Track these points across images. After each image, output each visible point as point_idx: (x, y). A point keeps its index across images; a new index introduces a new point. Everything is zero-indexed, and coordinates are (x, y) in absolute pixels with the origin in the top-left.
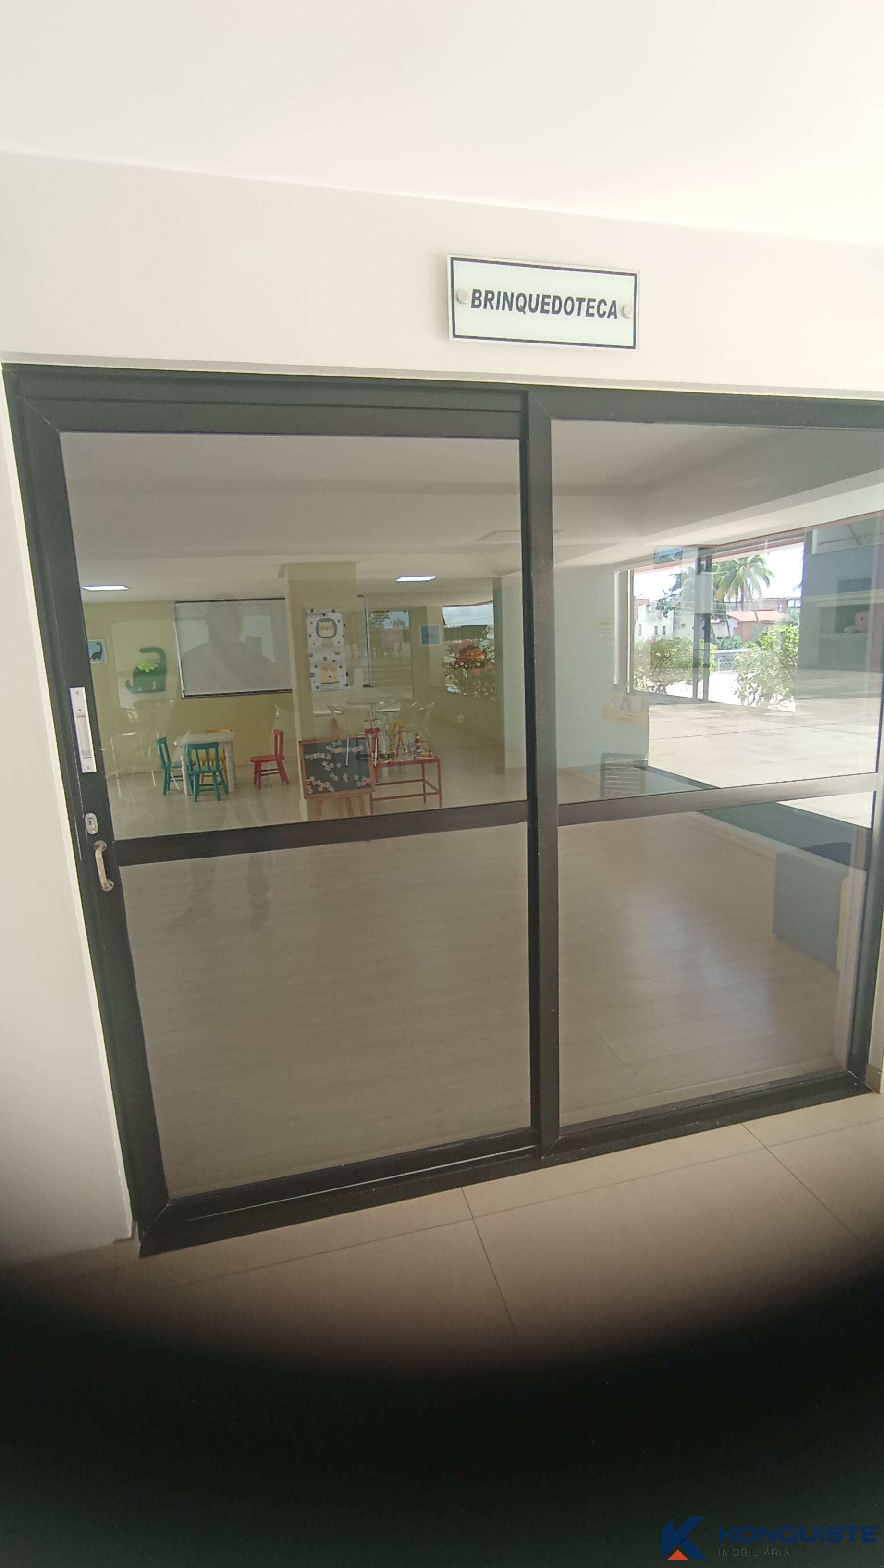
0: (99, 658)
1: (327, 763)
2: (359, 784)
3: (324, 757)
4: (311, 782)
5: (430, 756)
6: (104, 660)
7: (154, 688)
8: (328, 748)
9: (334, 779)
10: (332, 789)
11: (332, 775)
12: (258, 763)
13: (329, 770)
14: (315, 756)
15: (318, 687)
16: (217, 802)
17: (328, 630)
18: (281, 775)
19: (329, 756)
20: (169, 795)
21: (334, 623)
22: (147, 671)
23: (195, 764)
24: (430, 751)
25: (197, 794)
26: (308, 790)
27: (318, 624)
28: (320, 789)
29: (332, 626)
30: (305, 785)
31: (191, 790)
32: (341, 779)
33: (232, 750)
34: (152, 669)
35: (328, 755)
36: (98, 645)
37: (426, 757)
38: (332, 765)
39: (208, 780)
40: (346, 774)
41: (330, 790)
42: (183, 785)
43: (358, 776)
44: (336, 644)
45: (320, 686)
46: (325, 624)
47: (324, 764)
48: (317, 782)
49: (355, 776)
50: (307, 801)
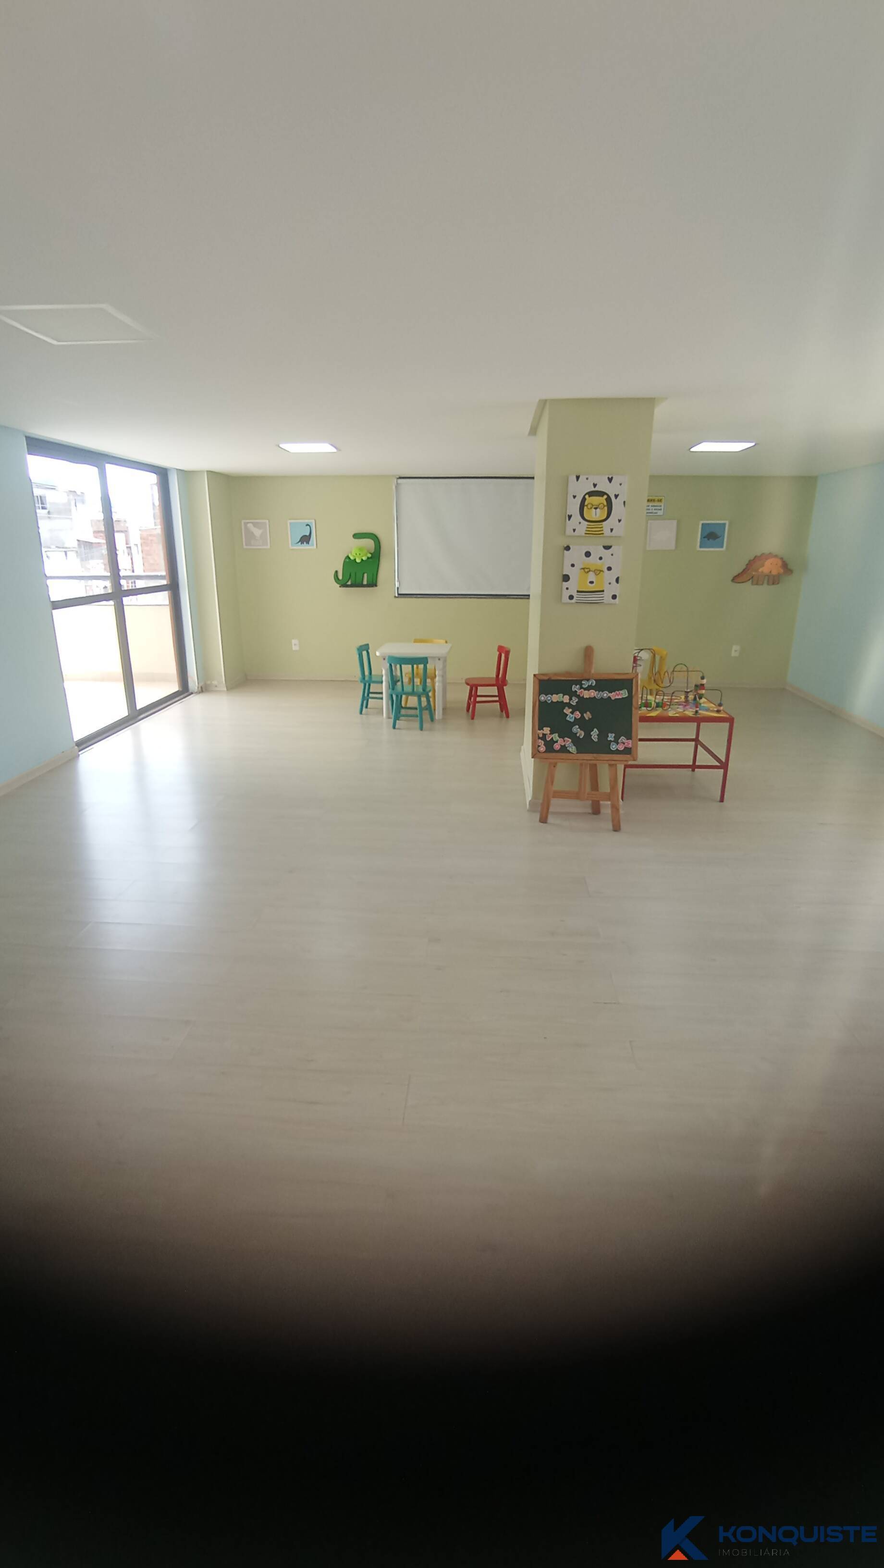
0: (308, 543)
1: (571, 710)
2: (613, 747)
3: (568, 701)
4: (544, 735)
5: (718, 711)
6: (313, 545)
7: (365, 582)
8: (575, 688)
9: (578, 735)
10: (573, 749)
11: (576, 729)
12: (474, 687)
13: (572, 720)
14: (555, 698)
15: (571, 597)
16: (420, 732)
17: (598, 510)
18: (500, 704)
19: (574, 701)
20: (367, 714)
21: (609, 500)
22: (358, 561)
23: (399, 681)
24: (720, 705)
25: (397, 718)
26: (539, 746)
27: (584, 499)
28: (557, 747)
29: (605, 504)
30: (535, 738)
31: (391, 711)
32: (588, 735)
33: (444, 667)
34: (364, 558)
35: (573, 698)
36: (308, 527)
37: (713, 711)
38: (578, 714)
39: (413, 701)
40: (595, 730)
41: (570, 750)
42: (383, 703)
43: (614, 735)
44: (607, 531)
45: (575, 596)
46: (596, 500)
47: (567, 711)
48: (553, 735)
49: (610, 735)
50: (534, 761)
